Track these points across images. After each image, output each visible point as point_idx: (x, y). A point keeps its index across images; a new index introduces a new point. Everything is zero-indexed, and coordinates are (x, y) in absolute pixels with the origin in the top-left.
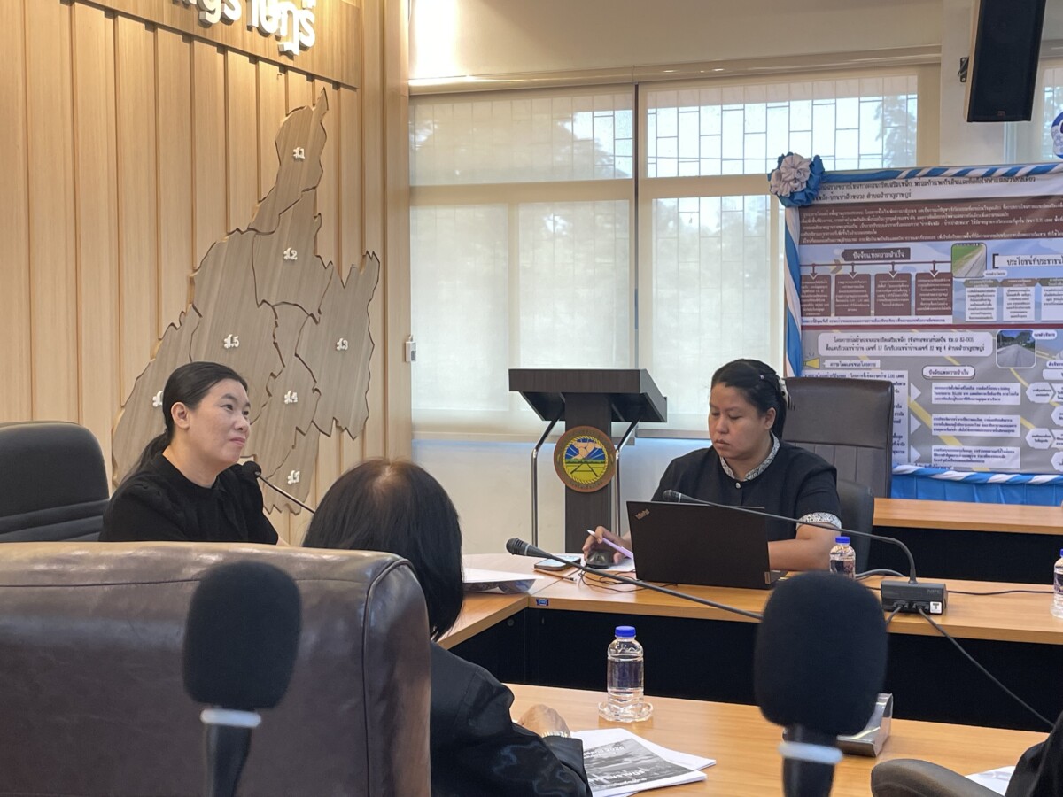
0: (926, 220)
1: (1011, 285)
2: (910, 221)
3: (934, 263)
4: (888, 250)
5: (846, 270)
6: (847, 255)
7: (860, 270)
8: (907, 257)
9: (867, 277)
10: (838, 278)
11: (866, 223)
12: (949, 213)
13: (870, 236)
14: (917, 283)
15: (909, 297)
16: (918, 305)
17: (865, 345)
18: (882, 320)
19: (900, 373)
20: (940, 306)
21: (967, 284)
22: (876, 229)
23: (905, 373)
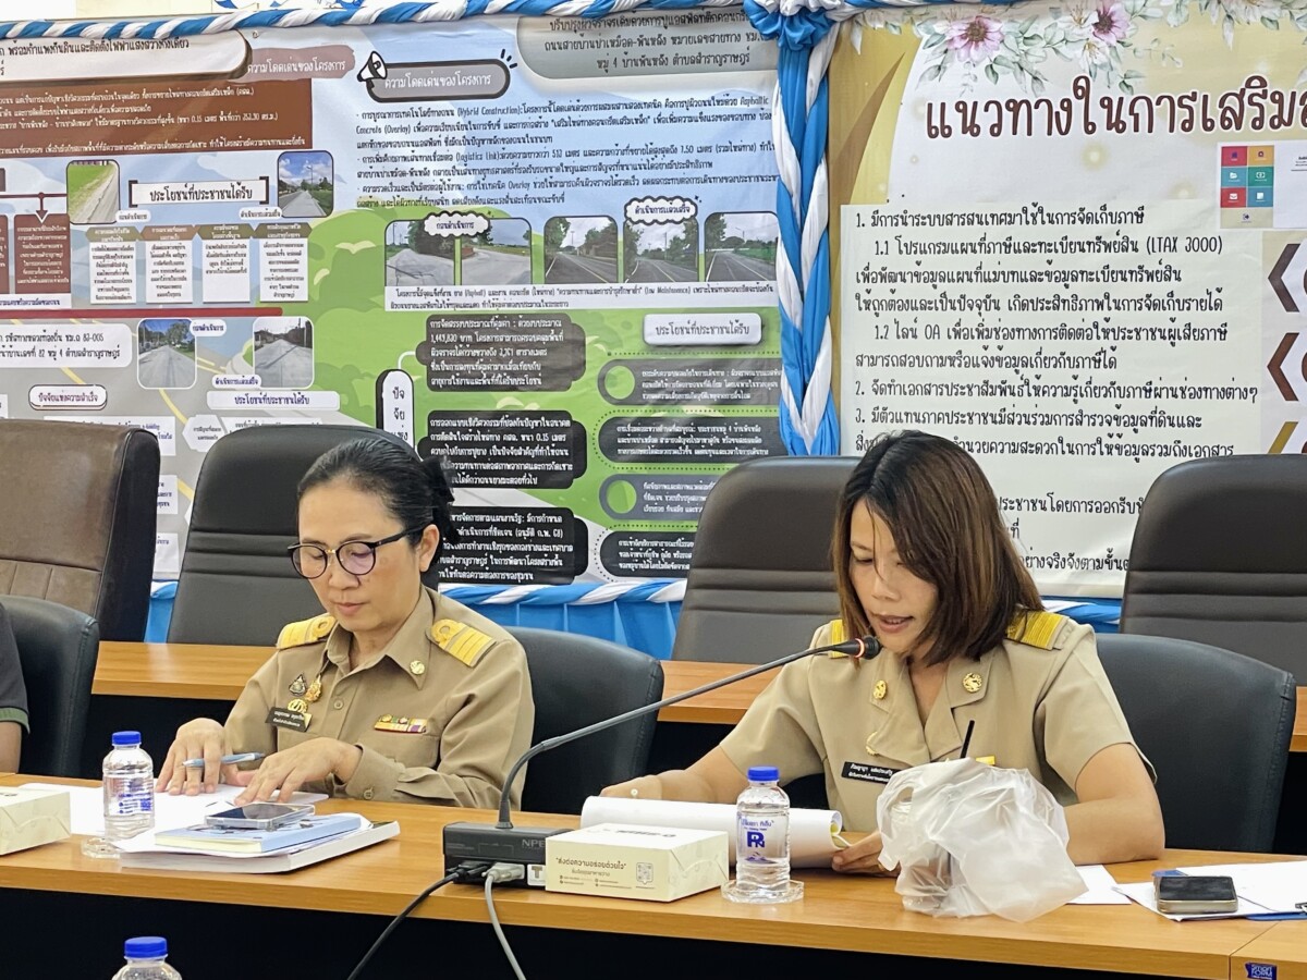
0: (29, 119)
1: (157, 237)
3: (41, 196)
12: (62, 105)
14: (17, 234)
16: (19, 275)
20: (52, 276)
21: (92, 236)
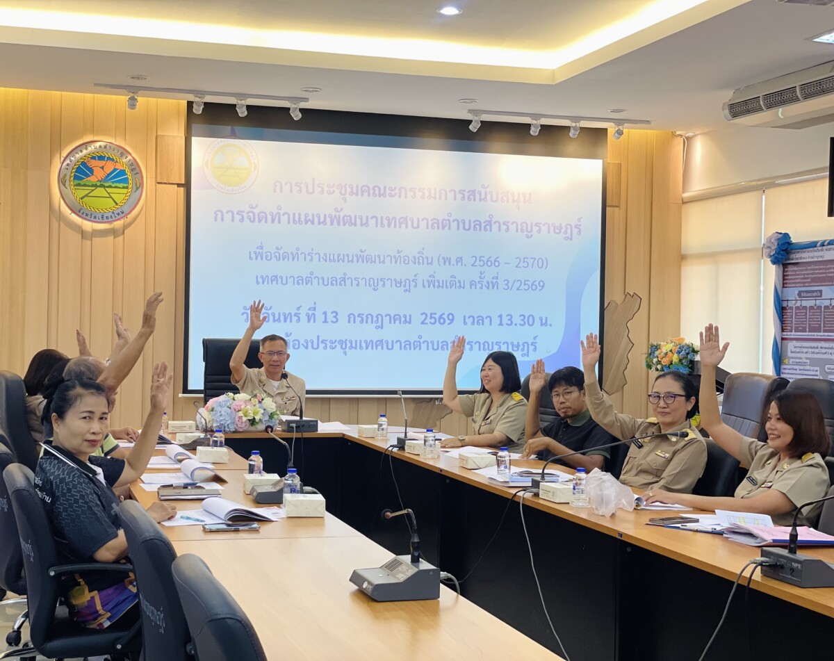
0: (829, 273)
2: (822, 273)
3: (831, 299)
4: (813, 291)
5: (798, 304)
6: (799, 294)
7: (805, 303)
8: (821, 296)
9: (805, 308)
10: (797, 308)
11: (808, 274)
13: (808, 282)
14: (824, 312)
15: (821, 321)
16: (824, 326)
17: (805, 350)
18: (811, 335)
19: (816, 368)
22: (811, 278)
23: (818, 368)
